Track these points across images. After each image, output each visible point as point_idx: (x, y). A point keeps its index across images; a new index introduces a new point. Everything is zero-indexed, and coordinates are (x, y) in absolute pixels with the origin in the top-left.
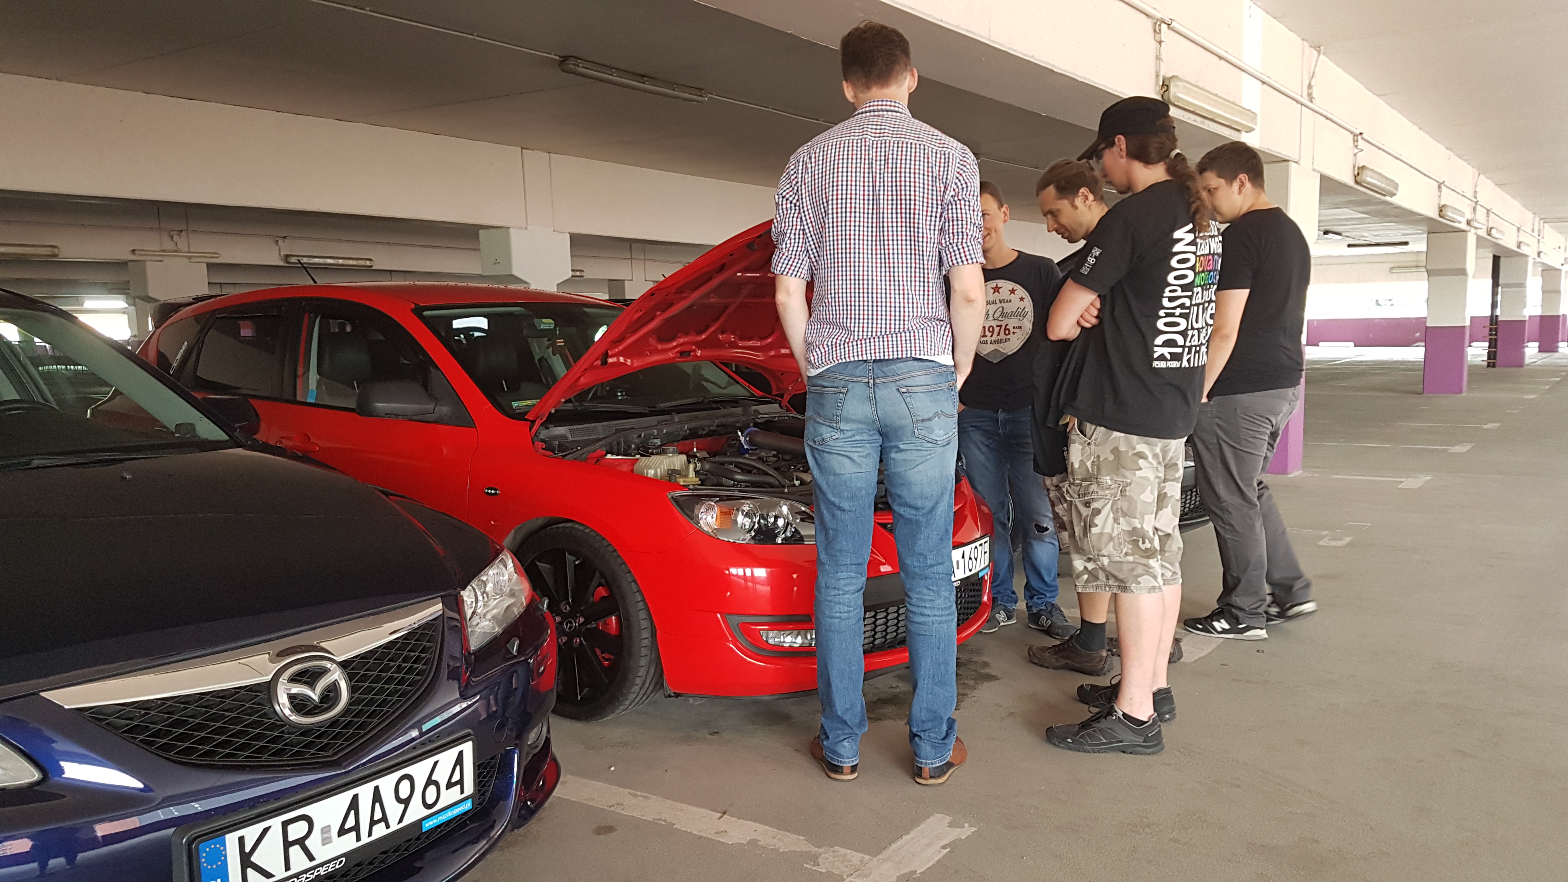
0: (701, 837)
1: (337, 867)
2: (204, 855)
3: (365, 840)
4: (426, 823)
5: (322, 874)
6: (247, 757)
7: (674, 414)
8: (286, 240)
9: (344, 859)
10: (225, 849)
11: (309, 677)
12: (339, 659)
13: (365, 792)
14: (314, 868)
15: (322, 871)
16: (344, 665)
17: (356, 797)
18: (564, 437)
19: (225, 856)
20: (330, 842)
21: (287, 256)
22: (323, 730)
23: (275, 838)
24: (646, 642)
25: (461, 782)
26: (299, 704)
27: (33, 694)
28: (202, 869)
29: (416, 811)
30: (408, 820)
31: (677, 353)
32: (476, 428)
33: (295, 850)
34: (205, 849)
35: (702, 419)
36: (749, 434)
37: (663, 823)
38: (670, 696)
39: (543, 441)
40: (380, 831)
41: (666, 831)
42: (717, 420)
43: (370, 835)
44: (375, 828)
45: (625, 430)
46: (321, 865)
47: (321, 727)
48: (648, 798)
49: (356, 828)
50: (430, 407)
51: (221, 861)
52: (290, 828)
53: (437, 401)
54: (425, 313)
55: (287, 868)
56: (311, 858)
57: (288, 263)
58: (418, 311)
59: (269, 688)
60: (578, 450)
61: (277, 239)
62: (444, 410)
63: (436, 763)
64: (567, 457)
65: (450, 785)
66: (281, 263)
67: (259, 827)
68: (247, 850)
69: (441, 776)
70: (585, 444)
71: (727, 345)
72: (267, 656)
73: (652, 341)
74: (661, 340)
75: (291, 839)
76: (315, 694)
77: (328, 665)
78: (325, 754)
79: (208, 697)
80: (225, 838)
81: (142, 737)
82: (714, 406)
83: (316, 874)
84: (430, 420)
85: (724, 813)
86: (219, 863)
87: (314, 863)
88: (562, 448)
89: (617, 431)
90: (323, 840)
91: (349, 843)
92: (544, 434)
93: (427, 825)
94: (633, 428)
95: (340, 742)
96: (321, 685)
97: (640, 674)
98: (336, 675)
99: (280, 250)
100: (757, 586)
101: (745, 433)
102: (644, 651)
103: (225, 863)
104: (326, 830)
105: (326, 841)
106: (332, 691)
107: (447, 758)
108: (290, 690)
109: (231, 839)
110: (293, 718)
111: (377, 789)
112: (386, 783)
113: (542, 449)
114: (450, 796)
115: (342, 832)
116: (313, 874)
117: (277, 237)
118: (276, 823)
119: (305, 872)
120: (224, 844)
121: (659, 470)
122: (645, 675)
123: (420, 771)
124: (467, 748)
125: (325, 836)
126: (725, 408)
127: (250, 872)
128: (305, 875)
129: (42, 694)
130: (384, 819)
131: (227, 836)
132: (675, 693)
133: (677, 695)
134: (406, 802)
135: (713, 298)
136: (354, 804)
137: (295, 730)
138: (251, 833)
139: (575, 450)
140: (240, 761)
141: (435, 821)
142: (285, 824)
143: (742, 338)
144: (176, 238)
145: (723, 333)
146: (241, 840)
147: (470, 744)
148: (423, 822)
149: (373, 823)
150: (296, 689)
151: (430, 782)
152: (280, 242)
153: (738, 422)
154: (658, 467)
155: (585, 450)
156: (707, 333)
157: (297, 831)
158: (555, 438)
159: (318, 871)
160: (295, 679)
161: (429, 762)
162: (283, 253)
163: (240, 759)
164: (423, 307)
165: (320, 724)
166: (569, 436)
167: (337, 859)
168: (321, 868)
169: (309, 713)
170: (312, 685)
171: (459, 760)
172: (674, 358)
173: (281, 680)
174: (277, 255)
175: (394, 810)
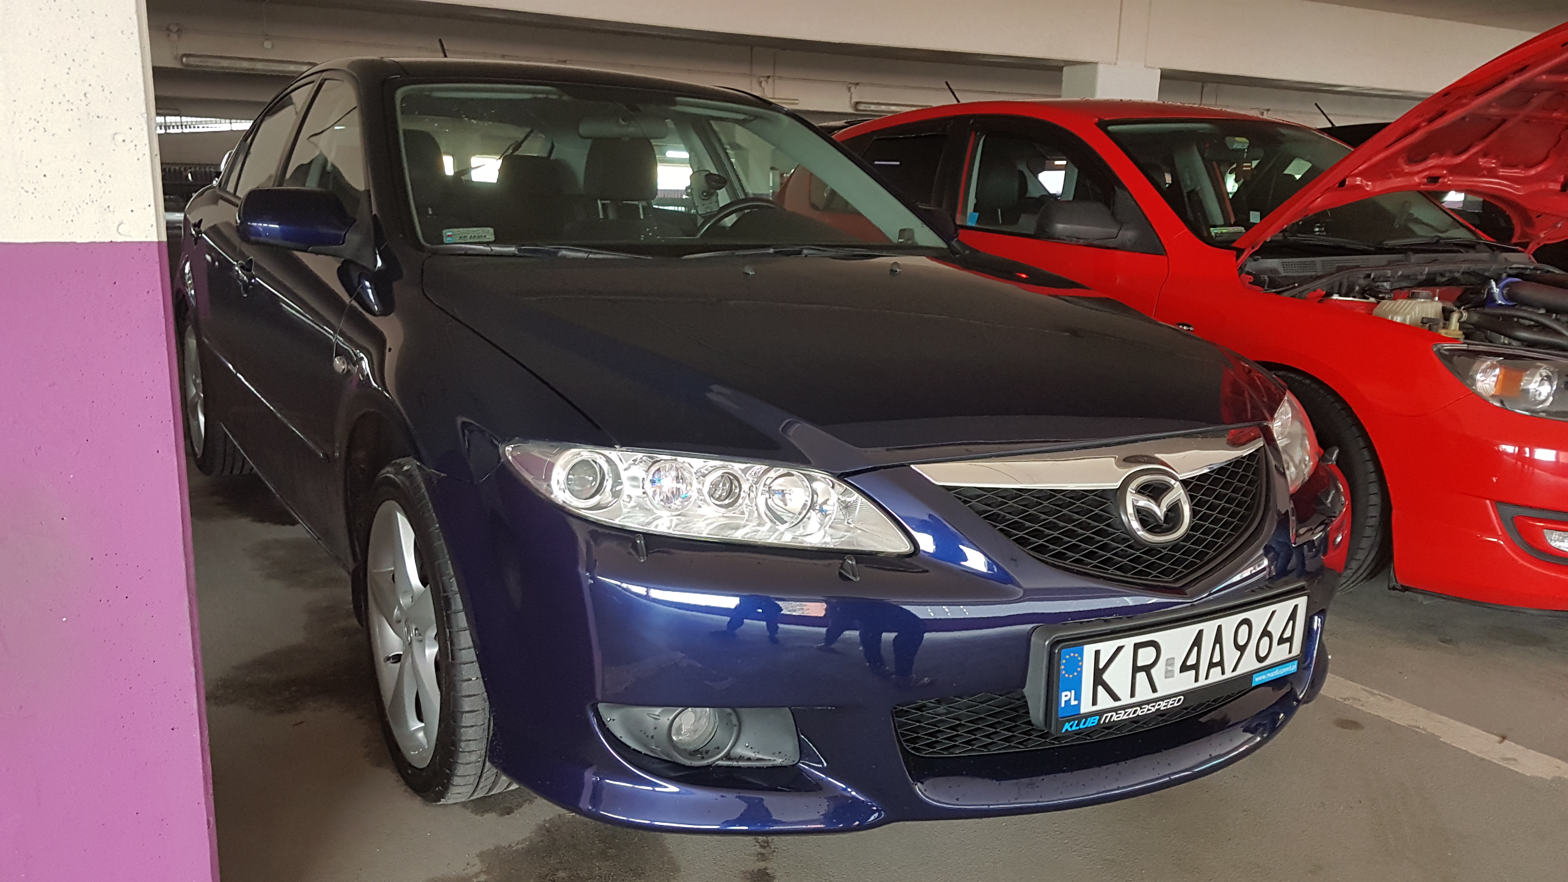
0: (1482, 760)
1: (1176, 705)
2: (1064, 661)
3: (1202, 682)
4: (1257, 677)
5: (1162, 709)
6: (1095, 566)
7: (1410, 253)
8: (857, 87)
9: (1182, 697)
10: (1082, 660)
11: (1155, 491)
12: (1182, 477)
13: (1209, 628)
14: (1155, 700)
15: (1162, 706)
16: (1185, 483)
17: (1201, 632)
18: (1274, 271)
19: (1081, 667)
20: (1173, 676)
21: (857, 103)
22: (1165, 552)
23: (1125, 660)
24: (1373, 522)
25: (1290, 640)
26: (1144, 516)
27: (903, 465)
28: (1061, 677)
29: (1249, 664)
30: (1241, 670)
31: (1424, 177)
32: (1166, 255)
33: (1141, 676)
34: (1066, 655)
35: (1444, 263)
36: (1506, 285)
37: (1423, 732)
38: (1394, 589)
39: (1248, 273)
40: (1216, 675)
41: (1433, 742)
42: (1463, 265)
43: (1207, 678)
44: (1212, 670)
45: (1348, 268)
46: (1162, 699)
47: (1164, 548)
48: (1391, 700)
49: (1196, 667)
50: (1114, 231)
51: (1077, 672)
52: (1141, 651)
53: (1121, 224)
54: (1110, 128)
55: (1133, 695)
56: (1154, 690)
57: (857, 110)
58: (1103, 125)
59: (1117, 495)
60: (1295, 287)
61: (850, 85)
62: (1128, 235)
63: (1274, 612)
64: (1285, 294)
65: (1281, 641)
66: (851, 111)
67: (1113, 645)
68: (1101, 666)
69: (1276, 630)
70: (1303, 281)
71: (1485, 172)
72: (1113, 459)
73: (1401, 161)
74: (1411, 161)
75: (1140, 664)
76: (1161, 510)
77: (1173, 482)
78: (1166, 579)
79: (1059, 496)
80: (1083, 650)
81: (1001, 526)
82: (1456, 248)
83: (1157, 707)
84: (1111, 246)
85: (1504, 738)
86: (1076, 674)
87: (1156, 695)
88: (1273, 284)
89: (1339, 269)
90: (1166, 672)
91: (1186, 682)
92: (1251, 266)
93: (1258, 679)
94: (1358, 267)
95: (1180, 569)
96: (1167, 500)
97: (1357, 557)
98: (1178, 493)
99: (851, 98)
100: (1537, 471)
101: (1502, 284)
102: (1368, 532)
103: (1080, 673)
104: (1170, 662)
105: (1169, 674)
106: (1174, 510)
107: (1284, 608)
108: (1137, 501)
109: (1089, 650)
110: (1141, 533)
111: (1220, 627)
112: (1229, 623)
113: (1250, 283)
114: (1280, 653)
115: (1184, 668)
116: (1154, 706)
117: (850, 83)
118: (1129, 643)
119: (1148, 702)
120: (1081, 654)
121: (1408, 317)
122: (1363, 559)
123: (1258, 616)
124: (1302, 602)
125: (1169, 668)
126: (1467, 252)
127: (1100, 688)
128: (1147, 706)
129: (913, 466)
130: (1221, 663)
131: (1086, 647)
132: (1402, 586)
133: (1405, 589)
134: (1242, 649)
135: (1494, 107)
136: (1198, 642)
137: (1141, 547)
138: (1107, 648)
139: (1291, 286)
140: (1088, 569)
141: (1264, 677)
142: (1137, 646)
143: (1504, 166)
144: (763, 84)
145: (1485, 156)
146: (1097, 653)
147: (1305, 598)
148: (1254, 676)
149: (1212, 665)
150: (1143, 502)
151: (1266, 633)
152: (853, 89)
153: (1489, 270)
154: (1408, 313)
155: (1304, 287)
156: (1464, 157)
157: (1146, 656)
158: (1264, 271)
159: (1159, 705)
160: (1143, 490)
161: (1269, 609)
162: (855, 100)
163: (1089, 567)
164: (1107, 121)
165: (1164, 546)
166: (1281, 270)
167: (1176, 696)
168: (1161, 702)
169: (1151, 531)
170: (1157, 498)
171: (1293, 617)
172: (1419, 184)
173: (1129, 489)
174: (847, 102)
175: (1231, 655)
